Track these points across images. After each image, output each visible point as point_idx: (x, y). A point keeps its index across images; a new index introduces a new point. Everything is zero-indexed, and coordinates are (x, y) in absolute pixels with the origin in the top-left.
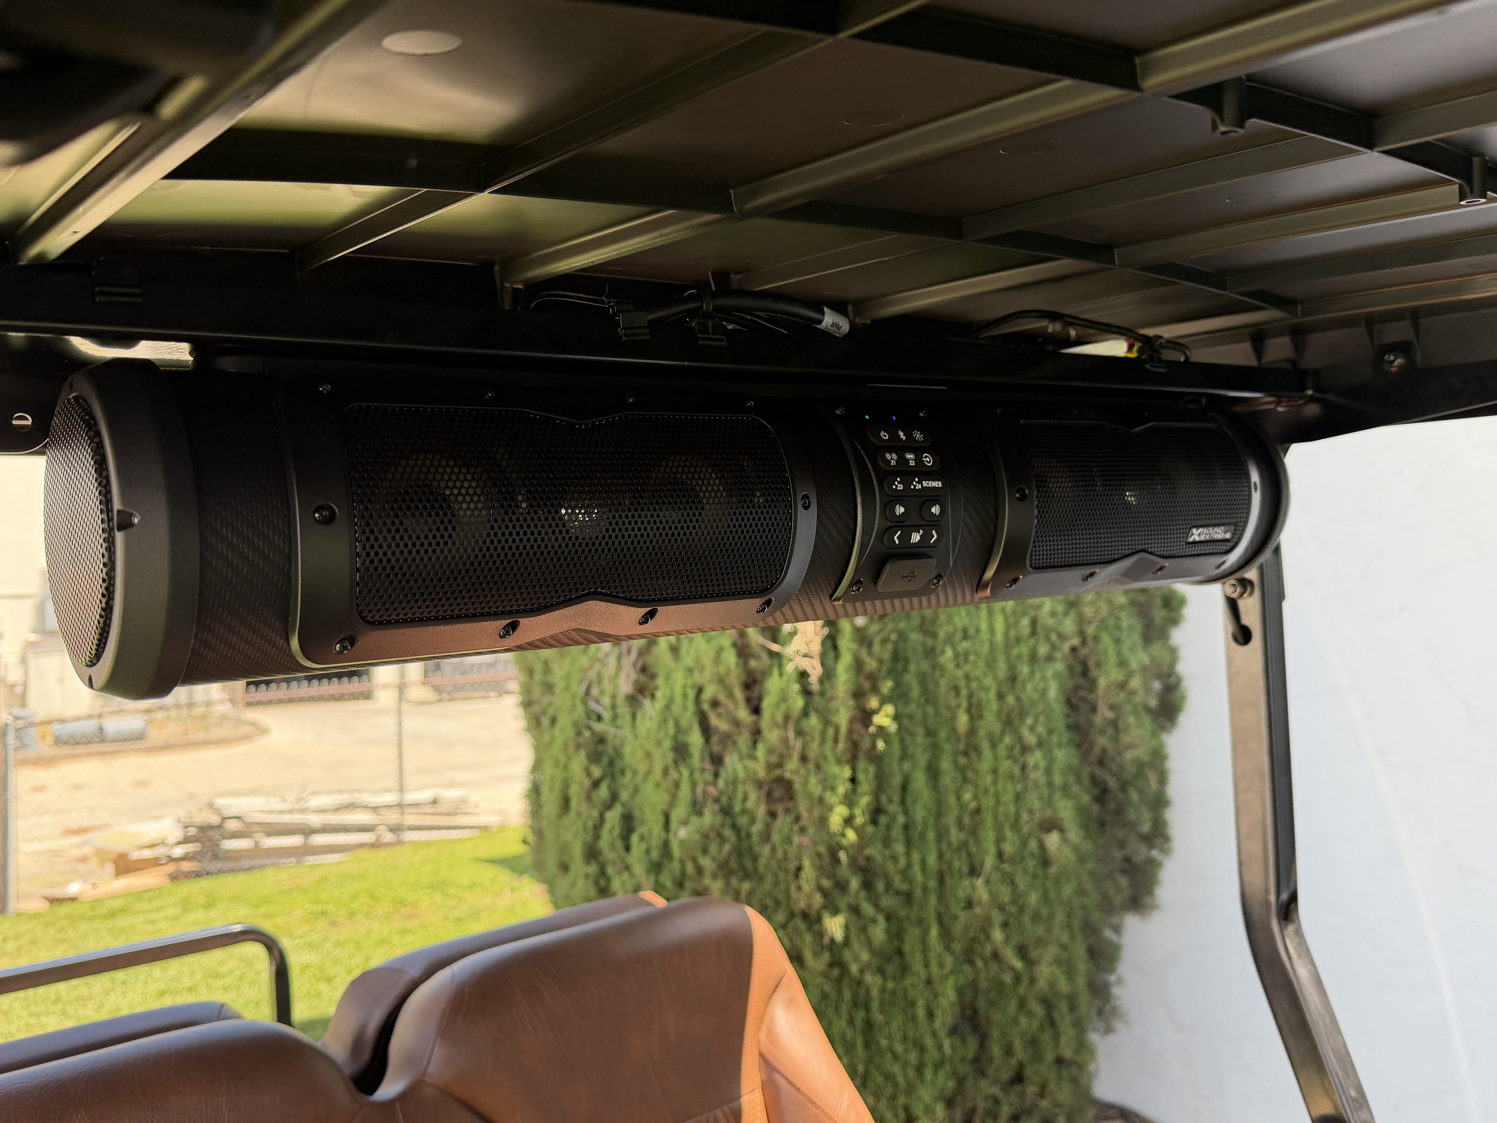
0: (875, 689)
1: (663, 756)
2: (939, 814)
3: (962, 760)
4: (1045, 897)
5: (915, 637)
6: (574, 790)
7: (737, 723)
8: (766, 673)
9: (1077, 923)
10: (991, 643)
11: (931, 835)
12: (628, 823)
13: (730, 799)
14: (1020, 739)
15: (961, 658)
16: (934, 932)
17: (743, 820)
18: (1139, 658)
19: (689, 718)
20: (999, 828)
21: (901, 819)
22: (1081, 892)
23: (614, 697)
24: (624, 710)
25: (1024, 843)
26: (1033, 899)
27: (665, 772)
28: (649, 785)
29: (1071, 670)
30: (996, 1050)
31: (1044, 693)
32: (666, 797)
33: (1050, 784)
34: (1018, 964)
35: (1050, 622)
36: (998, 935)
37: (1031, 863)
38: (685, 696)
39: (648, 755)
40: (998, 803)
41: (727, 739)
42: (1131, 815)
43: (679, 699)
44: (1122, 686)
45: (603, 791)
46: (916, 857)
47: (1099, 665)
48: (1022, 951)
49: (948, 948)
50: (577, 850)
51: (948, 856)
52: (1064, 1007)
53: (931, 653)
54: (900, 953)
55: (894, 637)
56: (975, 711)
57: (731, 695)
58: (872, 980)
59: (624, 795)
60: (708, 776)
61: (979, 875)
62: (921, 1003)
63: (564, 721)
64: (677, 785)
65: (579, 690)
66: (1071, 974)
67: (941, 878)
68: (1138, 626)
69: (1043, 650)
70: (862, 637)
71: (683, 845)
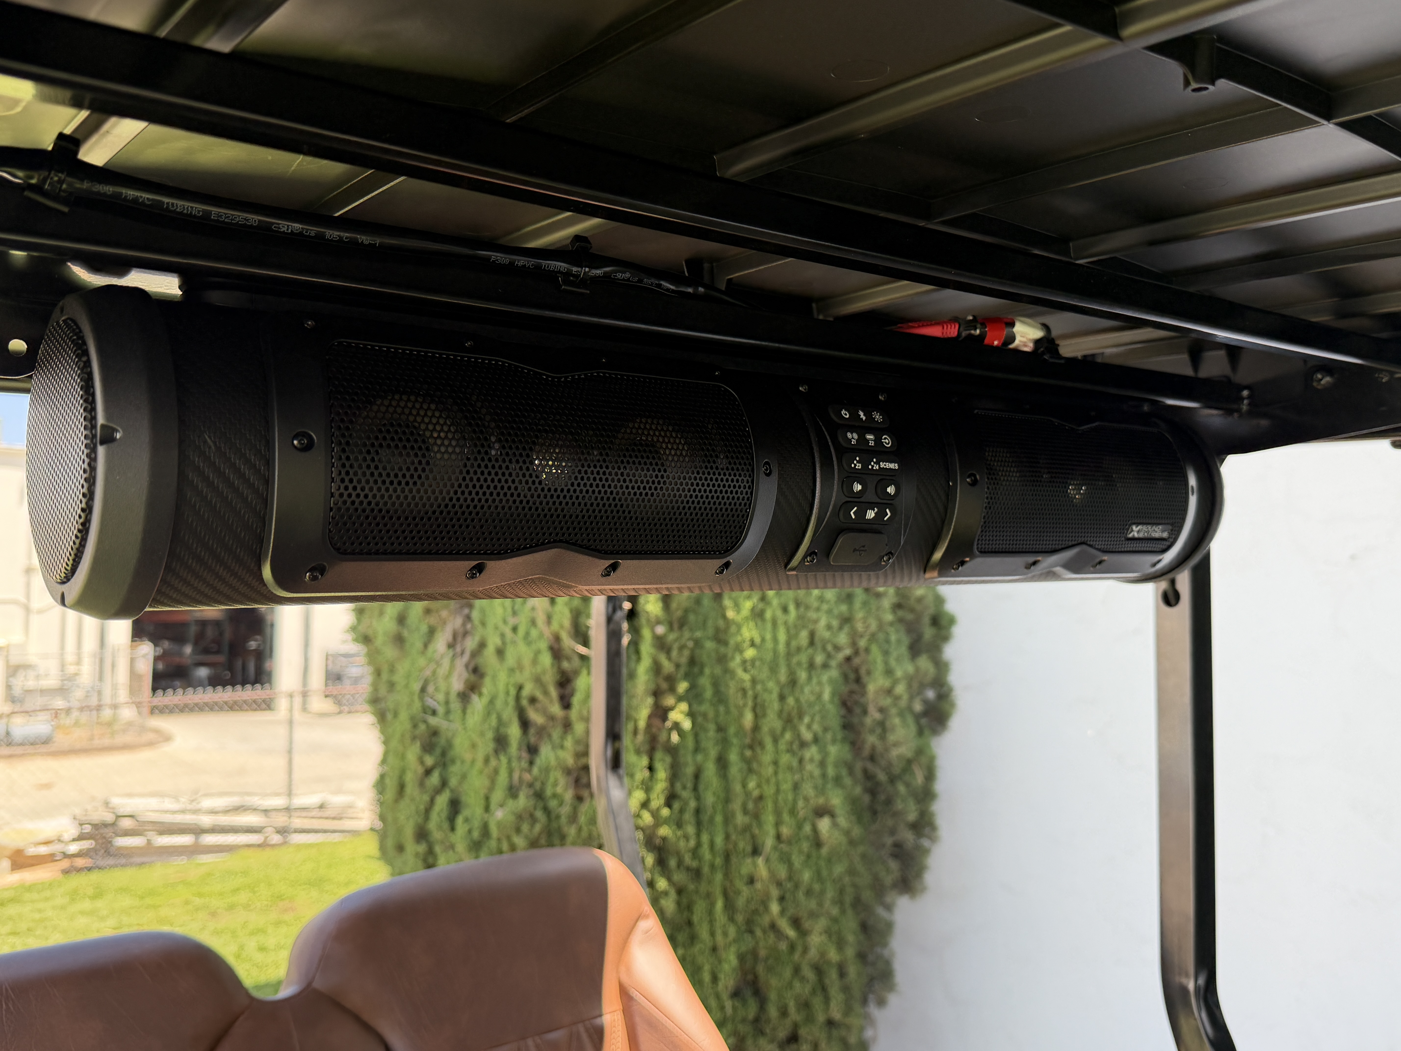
0: (672, 689)
1: (486, 746)
2: (727, 800)
3: (748, 753)
4: (818, 876)
5: (709, 645)
6: (410, 778)
7: (552, 718)
8: (577, 673)
9: (848, 899)
10: (775, 651)
11: (719, 819)
12: (455, 806)
13: (543, 784)
14: (798, 736)
15: (748, 664)
16: (719, 904)
17: (553, 804)
18: (904, 668)
19: (509, 713)
20: (778, 813)
21: (693, 804)
22: (851, 872)
23: (447, 694)
24: (456, 705)
25: (800, 827)
26: (806, 876)
27: (487, 760)
28: (474, 772)
29: (845, 677)
30: (773, 1012)
31: (819, 696)
32: (487, 783)
33: (824, 775)
34: (791, 933)
35: (827, 634)
36: (775, 908)
37: (805, 846)
38: (507, 693)
39: (474, 746)
40: (778, 791)
41: (542, 731)
42: (899, 806)
43: (501, 696)
44: (889, 692)
45: (435, 779)
46: (705, 838)
47: (869, 673)
48: (796, 923)
49: (732, 919)
50: (410, 831)
51: (733, 837)
52: (833, 973)
53: (722, 660)
54: (690, 923)
55: (690, 644)
56: (759, 710)
57: (546, 693)
59: (453, 782)
60: (524, 764)
61: (760, 854)
62: (707, 968)
63: (404, 716)
64: (496, 771)
65: (416, 687)
66: (840, 944)
67: (727, 857)
68: (906, 641)
69: (819, 659)
70: (661, 644)
71: (500, 825)
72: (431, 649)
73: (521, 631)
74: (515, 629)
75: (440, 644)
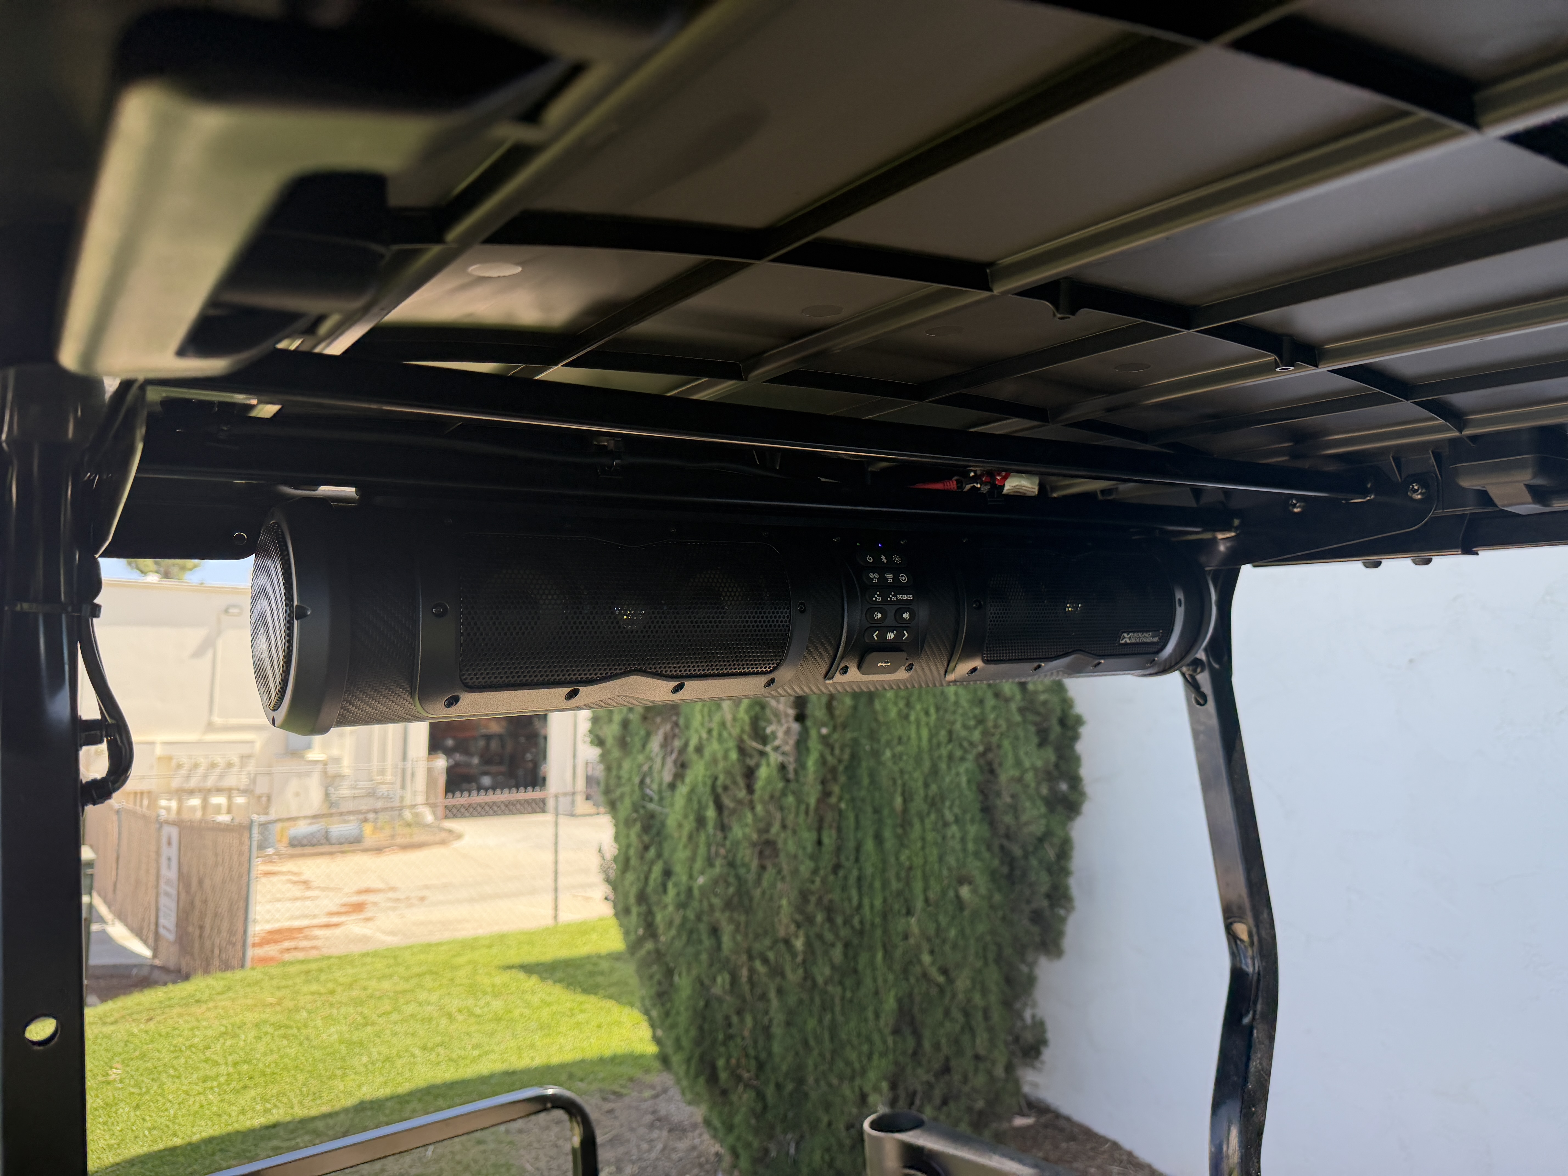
0: (835, 779)
3: (900, 831)
4: (962, 933)
5: (865, 743)
6: (633, 852)
7: (740, 801)
8: (758, 766)
11: (877, 884)
12: (667, 873)
13: (734, 855)
14: (941, 816)
15: (897, 758)
16: (880, 956)
17: (742, 871)
18: (1032, 760)
19: (707, 798)
20: (926, 880)
21: (855, 873)
22: (993, 932)
23: (660, 784)
24: (666, 793)
25: (944, 892)
26: (952, 933)
27: (690, 837)
28: (681, 847)
29: (980, 768)
30: (928, 1046)
31: (958, 784)
32: (690, 855)
34: (941, 980)
36: (926, 958)
37: (950, 908)
38: (706, 782)
39: (680, 826)
40: (926, 862)
41: (733, 813)
42: (1033, 877)
43: (701, 783)
45: (652, 852)
46: (866, 901)
47: (1001, 764)
48: (944, 971)
49: (890, 968)
50: (633, 894)
51: (890, 900)
52: (979, 1016)
53: (876, 754)
54: (855, 971)
55: (850, 743)
56: (907, 796)
58: (835, 990)
59: (666, 854)
60: (719, 840)
61: (913, 915)
62: (870, 1008)
63: (628, 803)
64: (697, 846)
65: (637, 780)
66: (984, 992)
67: (885, 916)
68: (1034, 737)
69: (957, 753)
70: (825, 742)
71: (702, 888)
72: (647, 749)
73: (715, 733)
74: (710, 732)
75: (655, 745)
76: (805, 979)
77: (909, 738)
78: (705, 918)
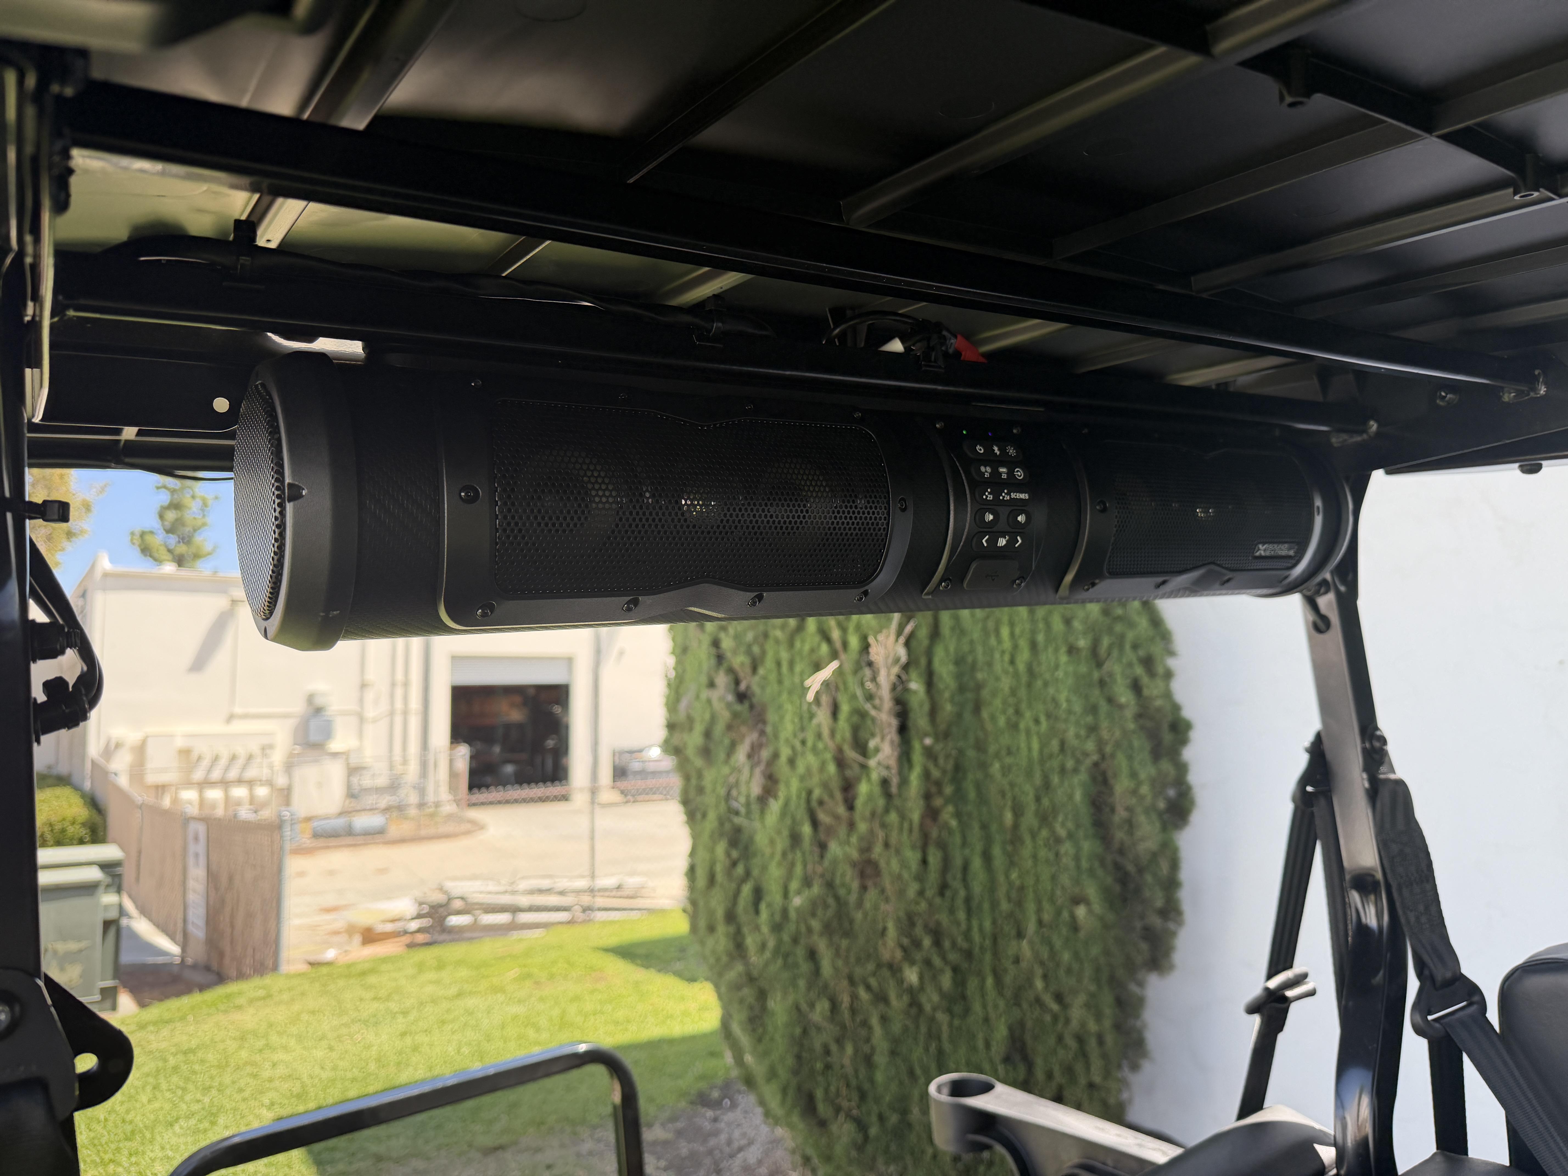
0: (940, 792)
1: (783, 842)
2: (993, 890)
3: (1010, 848)
4: (1076, 955)
5: (971, 753)
6: (719, 868)
7: (837, 817)
8: (858, 780)
9: (1104, 977)
10: (1029, 758)
11: (986, 906)
12: (758, 894)
13: (832, 875)
14: (1053, 832)
15: (1006, 770)
16: (990, 981)
17: (842, 892)
18: (1147, 771)
19: (801, 813)
20: (1038, 901)
21: (962, 893)
22: (1107, 953)
23: (748, 797)
24: (755, 807)
25: (1058, 913)
26: (1066, 956)
27: (784, 854)
28: (773, 864)
29: (1094, 779)
31: (1071, 797)
32: (785, 874)
34: (1055, 1007)
35: (1076, 742)
36: (1039, 984)
37: (1064, 929)
38: (799, 797)
39: (772, 842)
40: (1037, 880)
41: (830, 830)
42: (1147, 894)
43: (794, 799)
44: (1135, 792)
45: (740, 870)
46: (975, 922)
47: (1115, 776)
48: (1059, 998)
49: (1001, 993)
50: (720, 913)
51: (1000, 922)
52: (1093, 1042)
53: (983, 766)
54: (964, 997)
55: (955, 753)
56: (1018, 811)
57: (832, 796)
58: (942, 1017)
59: (756, 872)
60: (817, 859)
61: (1024, 937)
62: (980, 1036)
63: (712, 815)
64: (793, 865)
65: (722, 792)
66: (1099, 1017)
67: (995, 939)
68: (1148, 746)
69: (1070, 764)
70: (929, 753)
71: (798, 910)
72: (733, 760)
73: (810, 743)
74: (803, 742)
75: (741, 755)
76: (911, 1005)
77: (1018, 748)
78: (803, 941)
